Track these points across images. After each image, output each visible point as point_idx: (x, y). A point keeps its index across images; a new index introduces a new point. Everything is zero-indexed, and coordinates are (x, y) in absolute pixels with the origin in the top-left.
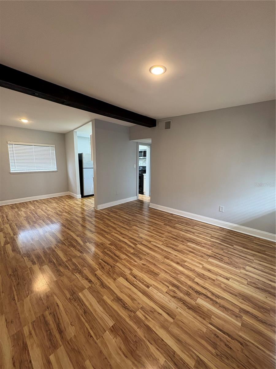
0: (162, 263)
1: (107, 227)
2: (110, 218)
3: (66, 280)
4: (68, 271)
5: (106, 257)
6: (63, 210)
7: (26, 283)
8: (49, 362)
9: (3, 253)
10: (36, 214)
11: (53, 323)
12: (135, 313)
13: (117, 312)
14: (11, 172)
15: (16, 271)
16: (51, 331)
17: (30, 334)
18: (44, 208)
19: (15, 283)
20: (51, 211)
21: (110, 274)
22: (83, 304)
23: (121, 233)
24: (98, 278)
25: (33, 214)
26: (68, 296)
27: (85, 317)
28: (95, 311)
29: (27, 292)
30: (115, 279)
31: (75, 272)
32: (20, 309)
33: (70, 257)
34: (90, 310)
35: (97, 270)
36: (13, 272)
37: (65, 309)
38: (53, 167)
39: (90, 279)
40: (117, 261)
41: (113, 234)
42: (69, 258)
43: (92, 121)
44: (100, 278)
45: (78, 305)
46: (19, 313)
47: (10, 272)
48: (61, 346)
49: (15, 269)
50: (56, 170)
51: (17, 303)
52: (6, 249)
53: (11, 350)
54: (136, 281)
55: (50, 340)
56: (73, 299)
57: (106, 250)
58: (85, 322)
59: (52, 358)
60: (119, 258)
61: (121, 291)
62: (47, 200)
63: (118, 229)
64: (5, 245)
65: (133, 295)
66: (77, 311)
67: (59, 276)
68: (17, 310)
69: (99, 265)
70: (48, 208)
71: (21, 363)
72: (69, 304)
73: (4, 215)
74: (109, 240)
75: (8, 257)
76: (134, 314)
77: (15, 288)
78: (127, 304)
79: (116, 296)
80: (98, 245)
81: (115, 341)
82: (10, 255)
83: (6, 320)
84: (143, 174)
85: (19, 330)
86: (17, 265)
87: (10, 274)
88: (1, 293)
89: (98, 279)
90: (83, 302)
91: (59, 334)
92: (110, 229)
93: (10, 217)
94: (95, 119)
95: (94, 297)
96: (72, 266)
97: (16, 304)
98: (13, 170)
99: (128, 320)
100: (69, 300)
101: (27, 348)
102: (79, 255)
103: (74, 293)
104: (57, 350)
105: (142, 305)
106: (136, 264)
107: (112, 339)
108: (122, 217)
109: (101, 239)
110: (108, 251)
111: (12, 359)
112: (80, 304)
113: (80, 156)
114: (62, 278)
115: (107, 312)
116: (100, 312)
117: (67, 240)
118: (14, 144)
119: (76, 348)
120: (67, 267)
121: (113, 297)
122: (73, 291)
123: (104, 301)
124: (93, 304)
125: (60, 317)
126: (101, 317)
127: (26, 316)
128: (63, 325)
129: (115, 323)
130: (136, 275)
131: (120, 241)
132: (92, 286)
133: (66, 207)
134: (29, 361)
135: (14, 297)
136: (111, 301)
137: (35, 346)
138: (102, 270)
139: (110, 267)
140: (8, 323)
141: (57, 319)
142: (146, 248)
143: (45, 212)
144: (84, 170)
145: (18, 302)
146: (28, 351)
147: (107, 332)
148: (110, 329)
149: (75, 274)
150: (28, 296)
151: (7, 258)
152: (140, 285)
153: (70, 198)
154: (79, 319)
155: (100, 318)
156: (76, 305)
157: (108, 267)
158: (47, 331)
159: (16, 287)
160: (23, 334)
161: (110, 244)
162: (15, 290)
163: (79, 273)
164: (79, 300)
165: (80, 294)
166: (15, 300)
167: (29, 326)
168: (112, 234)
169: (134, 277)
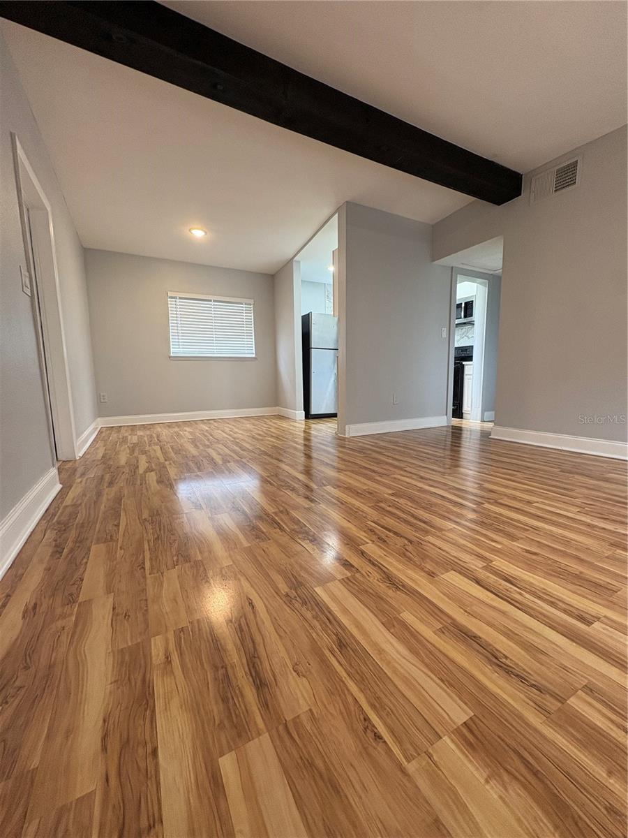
0: (606, 557)
1: (378, 463)
2: (383, 451)
3: (274, 550)
4: (281, 533)
5: (386, 518)
6: (266, 434)
7: (175, 540)
8: (215, 781)
9: (139, 483)
10: (212, 435)
11: (238, 650)
12: (563, 703)
13: (472, 677)
14: (172, 355)
15: (158, 514)
16: (230, 671)
17: (168, 660)
18: (227, 430)
19: (151, 536)
20: (242, 434)
21: (410, 559)
22: (331, 618)
23: (422, 478)
24: (370, 560)
25: (206, 436)
26: (284, 588)
27: (343, 661)
28: (381, 652)
29: (175, 558)
30: (431, 574)
31: (299, 538)
32: (151, 592)
33: (283, 507)
34: (358, 643)
35: (364, 543)
36: (152, 516)
37: (274, 622)
38: (248, 349)
39: (346, 560)
40: (427, 532)
41: (399, 477)
42: (282, 509)
43: (338, 210)
44: (377, 561)
45: (316, 617)
46: (146, 600)
47: (146, 515)
48: (259, 735)
49: (157, 511)
50: (254, 356)
51: (148, 576)
52: (147, 479)
53: (108, 691)
54: (521, 594)
55: (225, 700)
56: (298, 599)
57: (382, 505)
58: (346, 675)
59: (227, 764)
60: (431, 526)
61: (466, 611)
62: (235, 419)
63: (408, 469)
64: (146, 472)
65: (525, 633)
66: (314, 635)
67: (258, 540)
68: (144, 590)
69: (370, 533)
70: (237, 430)
71: (126, 744)
72: (287, 609)
73: (154, 435)
74: (389, 487)
75: (147, 491)
76: (560, 705)
77: (149, 545)
78: (506, 657)
79: (449, 621)
80: (358, 493)
81: (501, 797)
82: (152, 488)
83: (114, 609)
84: (464, 363)
85: (139, 640)
86: (161, 506)
87: (143, 518)
88: (119, 548)
89: (373, 563)
90: (330, 612)
91: (254, 691)
92: (387, 467)
93: (163, 437)
94: (347, 202)
95: (367, 607)
96: (289, 525)
97: (144, 577)
98: (175, 350)
99: (535, 719)
100: (284, 599)
101: (151, 703)
102: (307, 506)
103: (301, 584)
104: (247, 745)
105: (586, 678)
106: (499, 547)
107: (482, 781)
108: (415, 450)
109: (365, 484)
110: (390, 506)
111: (104, 721)
112: (322, 616)
113: (306, 321)
114: (263, 545)
115: (427, 665)
116: (396, 656)
117: (277, 476)
118: (180, 298)
119: (319, 762)
120: (278, 524)
121: (441, 623)
122: (295, 578)
123: (404, 625)
124: (366, 626)
125: (258, 639)
126: (404, 676)
127: (164, 611)
128: (266, 665)
129: (475, 715)
130: (513, 578)
131: (421, 490)
132: (353, 577)
133: (273, 430)
134: (149, 750)
135: (144, 563)
136: (434, 632)
137: (175, 703)
138: (378, 544)
139: (406, 542)
140: (117, 615)
141: (248, 641)
142: (521, 514)
143: (230, 435)
144: (314, 354)
145: (150, 574)
146: (153, 711)
147: (446, 738)
148: (457, 731)
149: (299, 541)
150: (176, 567)
151: (144, 491)
152: (542, 607)
153: (280, 419)
154: (324, 661)
155: (406, 680)
156: (309, 615)
157: (400, 542)
158: (216, 668)
159: (152, 544)
160: (147, 656)
161: (393, 495)
162: (149, 549)
163: (311, 541)
164: (317, 604)
165: (319, 590)
166: (144, 568)
167: (167, 640)
168: (393, 476)
169: (504, 580)
